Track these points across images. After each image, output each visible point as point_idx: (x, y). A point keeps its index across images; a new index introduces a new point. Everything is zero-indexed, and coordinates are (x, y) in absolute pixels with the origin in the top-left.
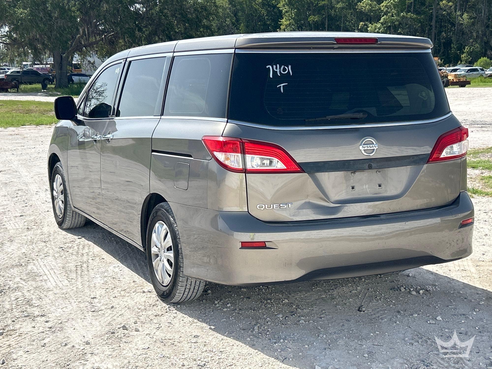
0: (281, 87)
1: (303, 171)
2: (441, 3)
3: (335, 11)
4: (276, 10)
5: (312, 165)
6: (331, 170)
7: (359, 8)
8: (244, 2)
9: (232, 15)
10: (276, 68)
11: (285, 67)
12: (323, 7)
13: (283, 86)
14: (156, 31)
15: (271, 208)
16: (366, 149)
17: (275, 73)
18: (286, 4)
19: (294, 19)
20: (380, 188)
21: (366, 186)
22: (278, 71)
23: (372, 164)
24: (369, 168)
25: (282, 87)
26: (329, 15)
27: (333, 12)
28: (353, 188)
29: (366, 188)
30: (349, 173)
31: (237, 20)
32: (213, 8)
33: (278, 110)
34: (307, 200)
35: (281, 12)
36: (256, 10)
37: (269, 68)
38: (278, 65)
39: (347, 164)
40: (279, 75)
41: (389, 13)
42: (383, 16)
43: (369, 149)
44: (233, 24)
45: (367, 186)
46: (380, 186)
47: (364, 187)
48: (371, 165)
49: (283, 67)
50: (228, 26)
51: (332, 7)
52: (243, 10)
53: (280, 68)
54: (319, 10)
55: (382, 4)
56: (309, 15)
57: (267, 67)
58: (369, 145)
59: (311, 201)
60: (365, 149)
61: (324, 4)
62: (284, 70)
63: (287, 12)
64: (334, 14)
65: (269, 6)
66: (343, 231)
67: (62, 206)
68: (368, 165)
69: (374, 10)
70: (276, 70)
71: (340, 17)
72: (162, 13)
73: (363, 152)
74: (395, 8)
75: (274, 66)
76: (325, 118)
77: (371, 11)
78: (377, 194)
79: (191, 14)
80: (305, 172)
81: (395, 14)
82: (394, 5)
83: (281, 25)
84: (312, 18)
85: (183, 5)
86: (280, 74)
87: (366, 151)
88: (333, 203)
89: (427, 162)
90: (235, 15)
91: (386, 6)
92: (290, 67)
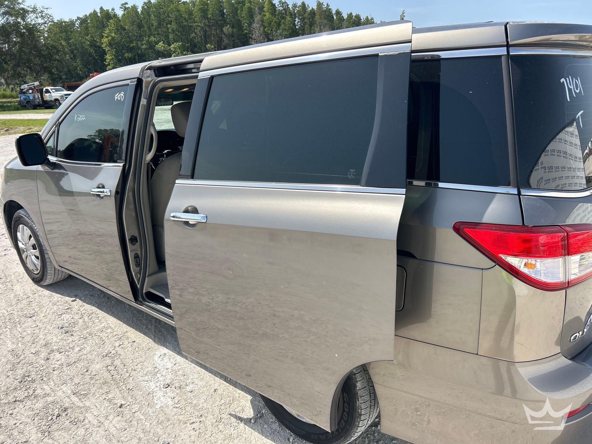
2: (207, 46)
3: (141, 50)
4: (101, 49)
7: (157, 48)
8: (77, 44)
9: (70, 52)
12: (133, 48)
14: (19, 64)
18: (108, 45)
19: (114, 55)
26: (138, 54)
27: (140, 51)
31: (75, 56)
32: (60, 47)
35: (104, 50)
36: (86, 49)
41: (176, 52)
42: (173, 54)
44: (71, 58)
50: (68, 60)
51: (139, 48)
52: (77, 49)
54: (130, 50)
55: (171, 46)
56: (125, 53)
61: (134, 46)
63: (108, 50)
64: (141, 52)
65: (95, 46)
67: (38, 263)
69: (167, 50)
71: (145, 55)
72: (22, 50)
74: (180, 49)
77: (164, 50)
79: (44, 51)
81: (180, 53)
82: (179, 47)
83: (106, 59)
84: (127, 55)
85: (37, 44)
90: (72, 53)
91: (174, 48)
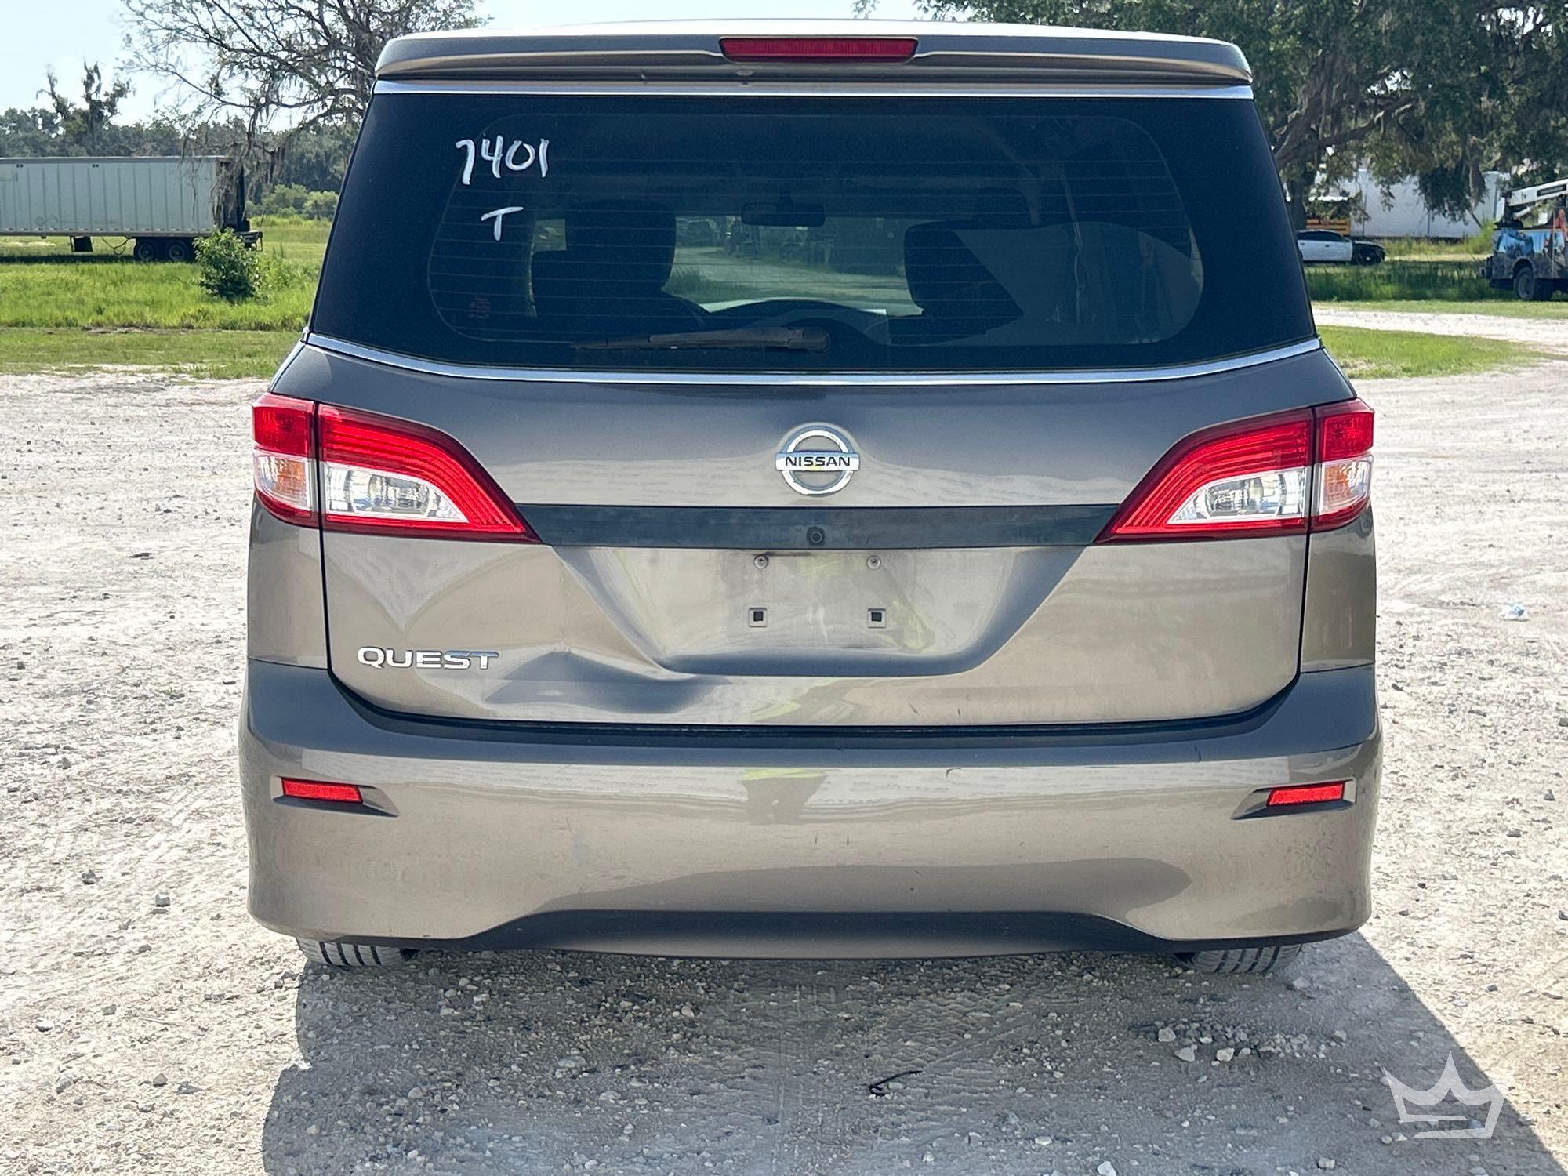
0: (495, 218)
1: (531, 536)
5: (567, 517)
6: (649, 542)
10: (492, 150)
11: (526, 146)
13: (504, 216)
15: (408, 663)
16: (803, 468)
17: (482, 165)
20: (876, 624)
21: (815, 612)
22: (496, 159)
23: (824, 528)
24: (812, 543)
25: (500, 219)
28: (758, 615)
29: (816, 623)
30: (746, 558)
33: (473, 305)
34: (561, 647)
37: (465, 147)
38: (500, 140)
39: (713, 522)
40: (497, 174)
43: (813, 468)
45: (821, 613)
46: (876, 616)
47: (810, 617)
48: (822, 532)
49: (516, 145)
53: (505, 150)
57: (459, 145)
58: (814, 456)
59: (574, 651)
60: (797, 468)
62: (520, 157)
66: (654, 775)
68: (805, 530)
70: (487, 157)
73: (790, 480)
75: (486, 144)
76: (644, 343)
78: (861, 647)
80: (542, 543)
86: (501, 172)
87: (804, 476)
88: (665, 666)
89: (1097, 539)
92: (543, 146)
